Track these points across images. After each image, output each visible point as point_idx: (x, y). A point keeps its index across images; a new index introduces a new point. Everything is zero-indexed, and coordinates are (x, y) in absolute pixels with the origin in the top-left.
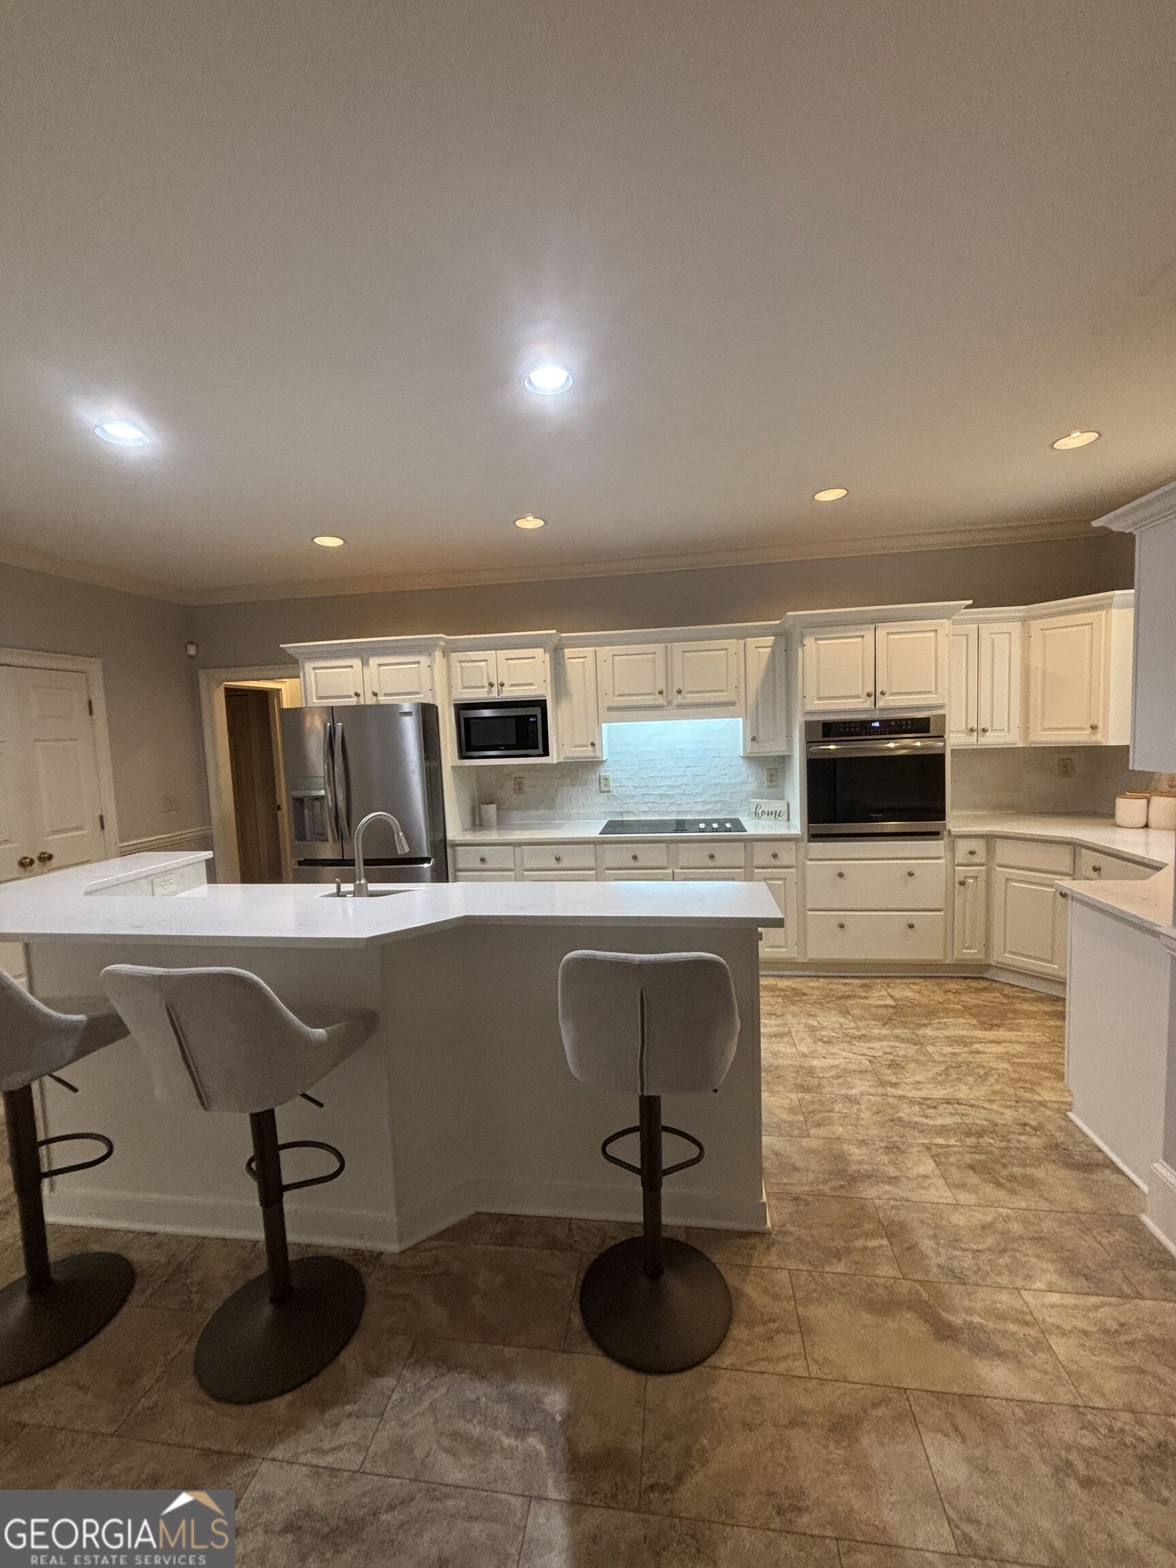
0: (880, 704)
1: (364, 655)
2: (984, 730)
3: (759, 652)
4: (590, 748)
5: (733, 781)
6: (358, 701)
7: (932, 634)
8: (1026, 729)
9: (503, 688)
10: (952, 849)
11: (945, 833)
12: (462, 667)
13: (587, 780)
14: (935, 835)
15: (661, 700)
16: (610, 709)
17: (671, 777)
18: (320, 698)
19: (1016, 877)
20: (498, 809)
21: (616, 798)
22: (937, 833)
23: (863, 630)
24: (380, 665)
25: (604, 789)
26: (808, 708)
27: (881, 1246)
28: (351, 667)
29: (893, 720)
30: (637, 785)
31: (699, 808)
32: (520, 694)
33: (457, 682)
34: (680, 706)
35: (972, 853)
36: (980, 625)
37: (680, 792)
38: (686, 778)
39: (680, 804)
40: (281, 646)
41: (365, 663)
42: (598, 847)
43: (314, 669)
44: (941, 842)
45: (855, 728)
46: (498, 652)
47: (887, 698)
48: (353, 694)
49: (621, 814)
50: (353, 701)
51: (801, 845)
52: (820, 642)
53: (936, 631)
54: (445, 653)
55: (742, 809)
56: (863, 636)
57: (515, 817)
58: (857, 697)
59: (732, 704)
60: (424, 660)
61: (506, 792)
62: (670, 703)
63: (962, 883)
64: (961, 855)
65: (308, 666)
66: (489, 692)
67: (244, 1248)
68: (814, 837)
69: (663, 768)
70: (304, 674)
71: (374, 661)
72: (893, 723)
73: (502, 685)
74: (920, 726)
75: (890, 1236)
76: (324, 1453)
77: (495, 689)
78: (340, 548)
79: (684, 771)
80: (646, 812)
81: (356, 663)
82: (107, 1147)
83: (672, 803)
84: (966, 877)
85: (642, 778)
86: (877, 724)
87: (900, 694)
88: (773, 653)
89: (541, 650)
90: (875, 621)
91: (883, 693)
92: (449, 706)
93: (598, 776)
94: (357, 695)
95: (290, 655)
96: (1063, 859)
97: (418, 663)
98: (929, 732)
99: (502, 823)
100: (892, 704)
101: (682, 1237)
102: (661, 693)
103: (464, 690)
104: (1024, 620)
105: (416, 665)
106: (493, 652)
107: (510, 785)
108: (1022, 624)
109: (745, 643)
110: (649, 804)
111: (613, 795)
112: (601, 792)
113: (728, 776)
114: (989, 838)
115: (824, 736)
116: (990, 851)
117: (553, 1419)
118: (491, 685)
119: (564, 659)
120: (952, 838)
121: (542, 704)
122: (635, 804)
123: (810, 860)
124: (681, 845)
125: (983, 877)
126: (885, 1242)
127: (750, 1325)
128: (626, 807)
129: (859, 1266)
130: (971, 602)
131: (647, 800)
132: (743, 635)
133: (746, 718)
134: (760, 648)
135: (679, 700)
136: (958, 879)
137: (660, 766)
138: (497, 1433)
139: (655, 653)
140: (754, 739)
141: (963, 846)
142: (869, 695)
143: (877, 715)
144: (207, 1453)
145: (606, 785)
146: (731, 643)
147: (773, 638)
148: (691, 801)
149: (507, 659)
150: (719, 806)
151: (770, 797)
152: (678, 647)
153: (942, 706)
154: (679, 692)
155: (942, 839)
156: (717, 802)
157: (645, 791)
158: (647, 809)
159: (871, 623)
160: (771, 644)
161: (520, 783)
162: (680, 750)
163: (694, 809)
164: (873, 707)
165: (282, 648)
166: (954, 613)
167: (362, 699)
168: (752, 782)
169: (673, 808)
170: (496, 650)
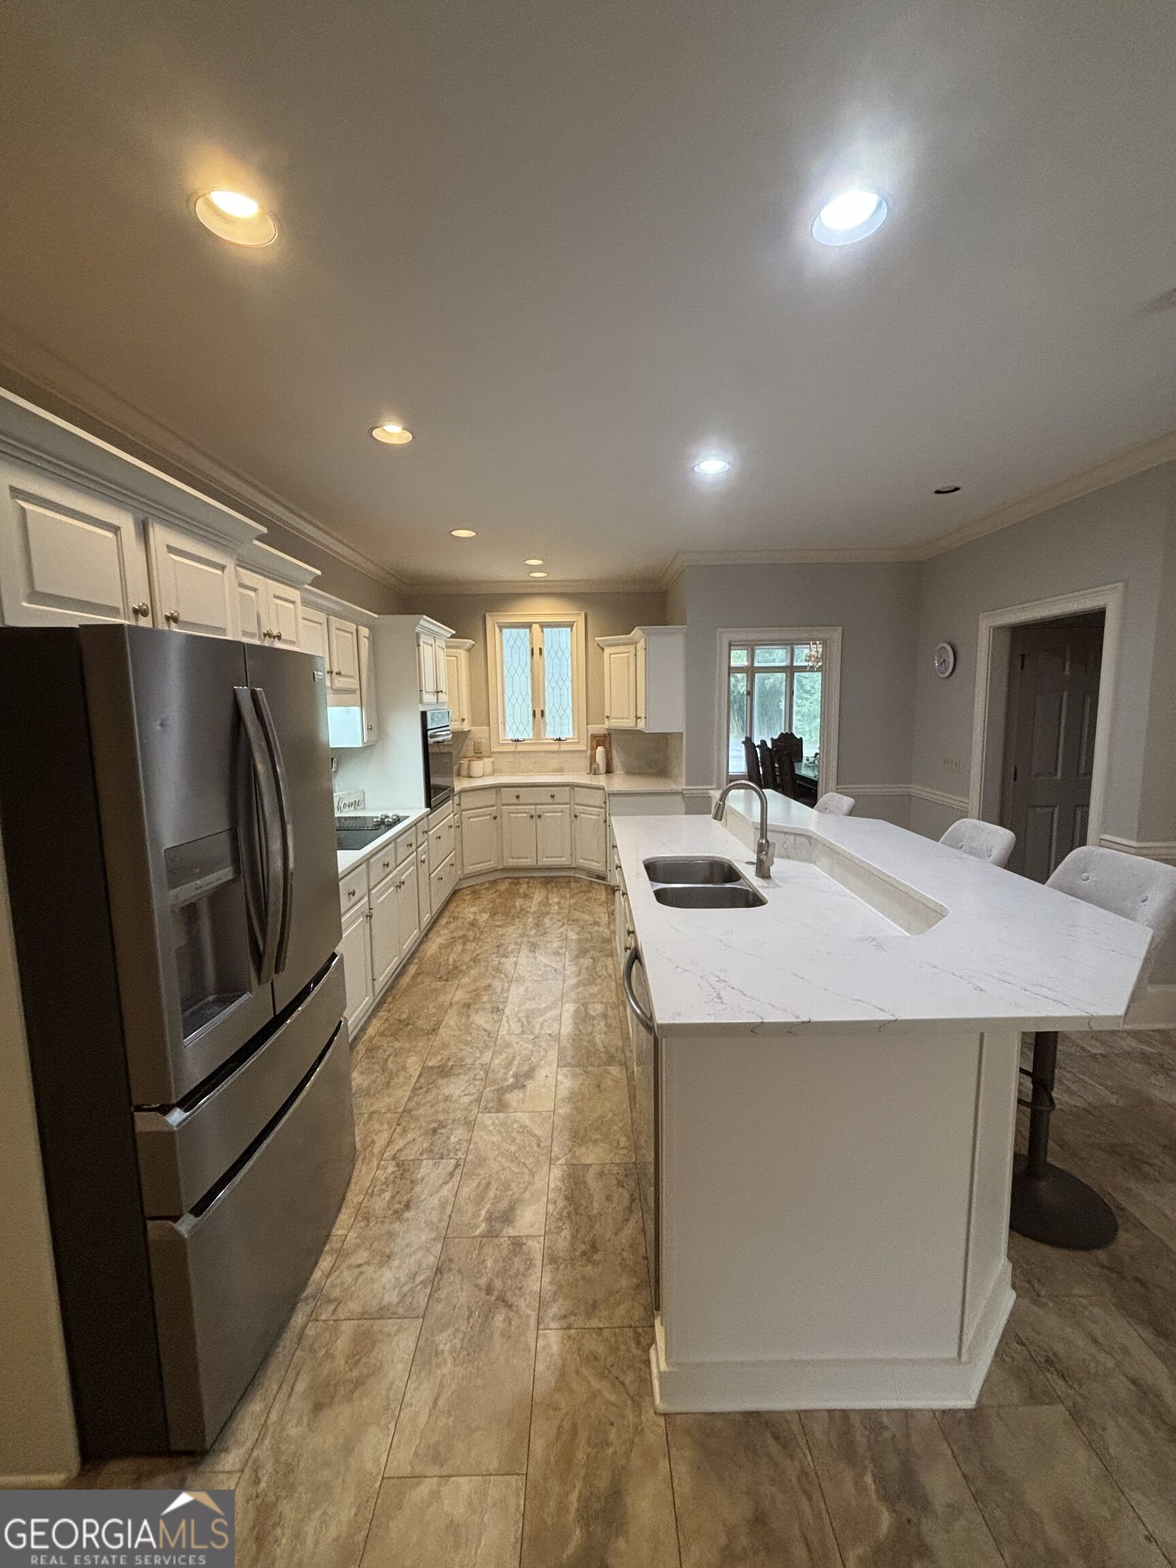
23: (431, 639)
24: (170, 548)
28: (115, 528)
35: (458, 805)
56: (432, 645)
64: (455, 808)
81: (126, 522)
97: (223, 568)
105: (219, 572)
114: (460, 793)
135: (337, 683)
142: (436, 692)
164: (437, 701)
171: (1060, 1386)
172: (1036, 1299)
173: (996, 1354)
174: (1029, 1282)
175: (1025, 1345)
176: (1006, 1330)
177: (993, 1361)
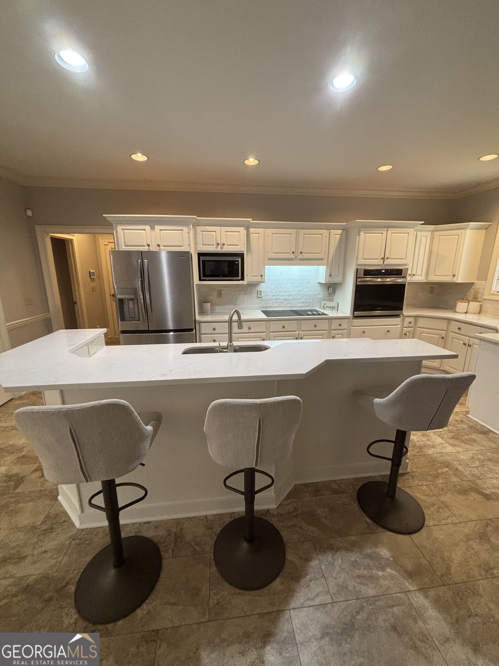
0: (386, 263)
1: (152, 224)
2: (414, 275)
3: (335, 237)
4: (260, 277)
5: (314, 293)
6: (149, 249)
7: (407, 235)
8: (427, 274)
9: (224, 246)
10: (403, 321)
11: (401, 315)
12: (203, 234)
13: (252, 292)
14: (397, 316)
15: (293, 256)
16: (269, 259)
17: (289, 291)
18: (126, 246)
19: (424, 332)
20: (211, 305)
21: (265, 301)
22: (398, 315)
23: (382, 230)
24: (161, 230)
25: (259, 296)
26: (359, 263)
27: (447, 471)
28: (145, 230)
29: (390, 270)
30: (274, 294)
31: (299, 305)
32: (230, 250)
33: (200, 241)
34: (301, 259)
35: (410, 323)
36: (418, 232)
37: (292, 298)
38: (295, 292)
39: (291, 303)
40: (104, 215)
41: (153, 228)
42: (267, 322)
43: (123, 229)
44: (400, 319)
45: (375, 272)
46: (222, 227)
47: (389, 260)
48: (146, 245)
49: (266, 307)
50: (146, 249)
51: (350, 320)
52: (366, 234)
53: (408, 233)
54: (194, 226)
55: (317, 305)
56: (382, 233)
57: (218, 309)
58: (377, 259)
59: (322, 259)
60: (185, 229)
61: (214, 297)
62: (296, 258)
63: (405, 334)
64: (406, 324)
65: (119, 228)
66: (217, 248)
67: (202, 520)
68: (356, 317)
69: (285, 287)
70: (117, 232)
71: (157, 228)
72: (390, 271)
73: (224, 245)
74: (398, 273)
75: (447, 467)
76: (313, 599)
77: (219, 247)
78: (146, 161)
79: (294, 289)
80: (277, 307)
81: (148, 228)
82: (144, 490)
83: (288, 303)
84: (406, 332)
85: (276, 291)
86: (384, 271)
87: (393, 259)
88: (341, 238)
89: (243, 228)
90: (388, 227)
91: (387, 258)
92: (196, 253)
93: (257, 290)
94: (149, 245)
95: (108, 221)
96: (443, 325)
97: (182, 230)
98: (401, 275)
99: (212, 312)
100: (390, 263)
101: (381, 480)
102: (293, 253)
103: (204, 246)
104: (432, 231)
105: (181, 232)
106: (219, 227)
107: (215, 294)
108: (432, 233)
109: (330, 232)
110: (279, 303)
111: (263, 299)
112: (258, 298)
113: (312, 291)
114: (416, 317)
115: (364, 275)
116: (416, 322)
117: (389, 560)
118: (218, 244)
119: (250, 234)
120: (403, 317)
121: (242, 255)
122: (273, 303)
123: (353, 326)
124: (303, 321)
125: (412, 332)
126: (448, 469)
127: (429, 508)
128: (269, 305)
129: (446, 479)
130: (423, 222)
131: (278, 301)
132: (329, 228)
133: (328, 266)
134: (336, 234)
135: (301, 256)
136: (404, 332)
137: (284, 286)
138: (374, 571)
139: (291, 234)
140: (330, 275)
141: (407, 320)
142: (382, 259)
143: (383, 268)
144: (261, 615)
145: (260, 294)
146: (325, 232)
147: (341, 231)
148: (296, 302)
149: (226, 232)
150: (307, 305)
151: (328, 300)
152: (302, 231)
153: (406, 265)
154: (301, 253)
155: (400, 318)
156: (307, 302)
157: (277, 297)
158: (277, 305)
159: (386, 228)
160: (340, 233)
161: (220, 293)
162: (293, 279)
163: (297, 305)
164: (383, 263)
165: (104, 217)
166: (416, 226)
167: (151, 247)
168: (321, 294)
169: (289, 305)
170: (221, 226)
171: (45, 527)
172: (73, 538)
173: (66, 512)
174: (80, 539)
175: (62, 523)
176: (70, 519)
177: (65, 510)
